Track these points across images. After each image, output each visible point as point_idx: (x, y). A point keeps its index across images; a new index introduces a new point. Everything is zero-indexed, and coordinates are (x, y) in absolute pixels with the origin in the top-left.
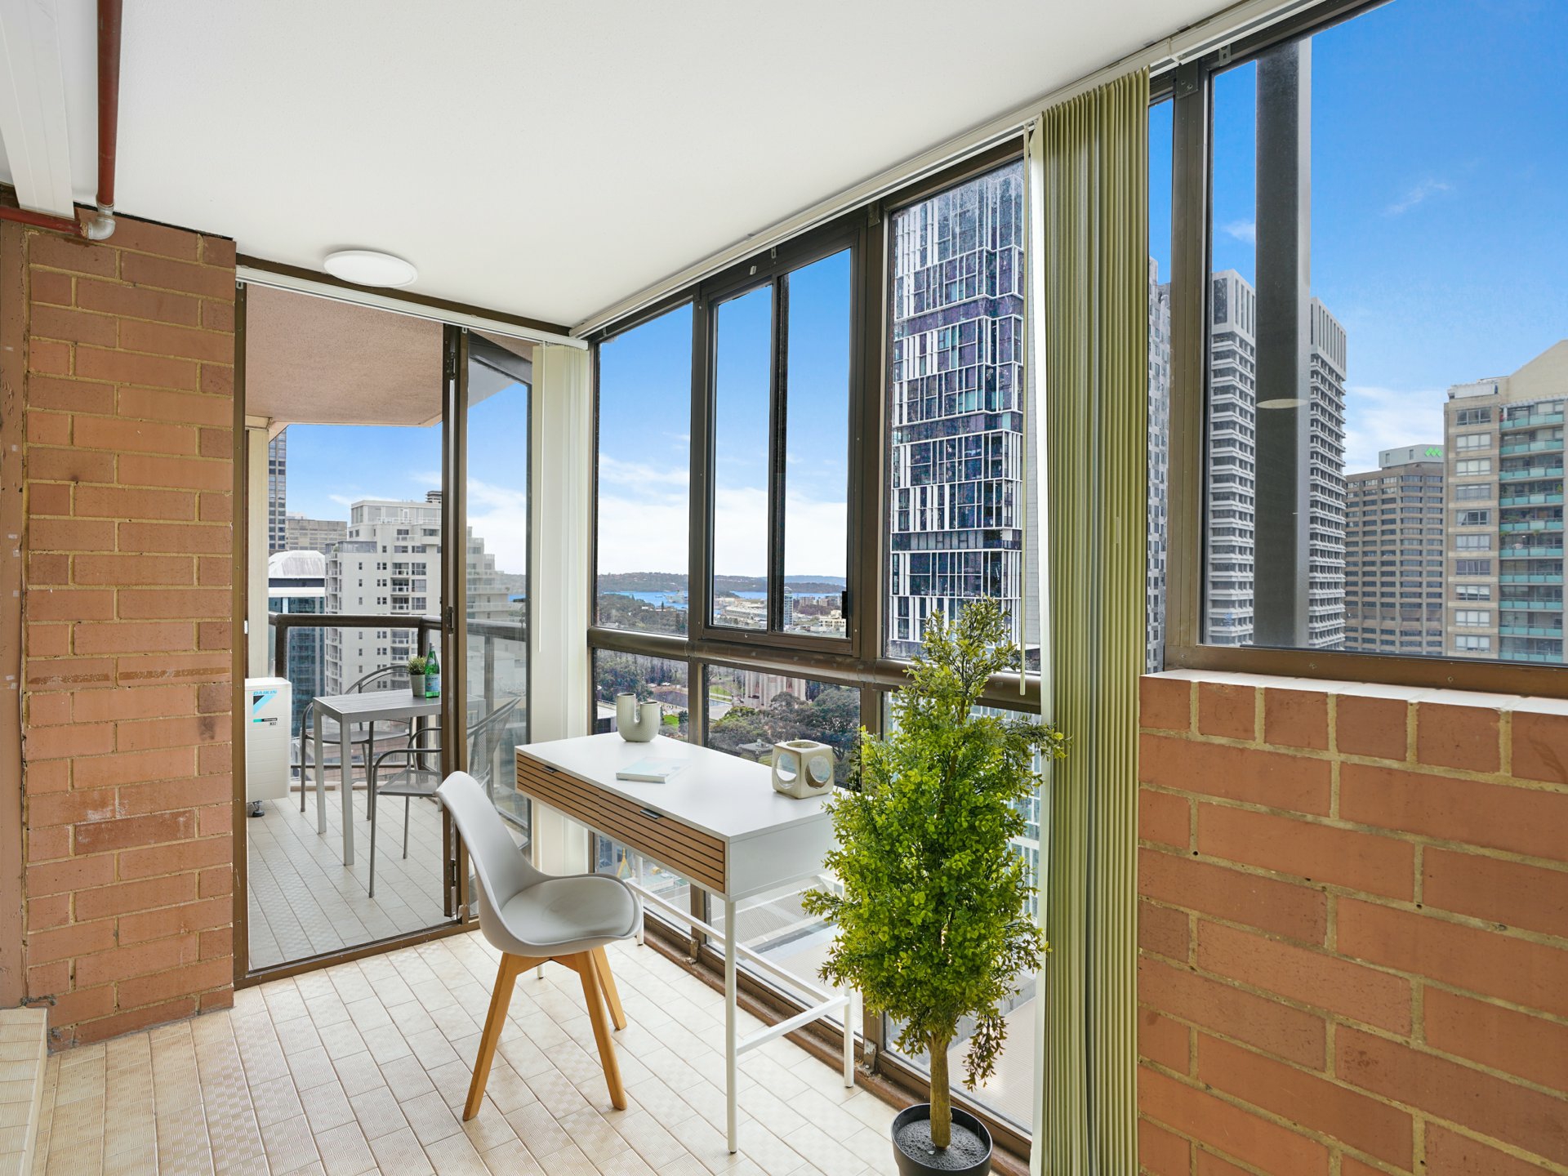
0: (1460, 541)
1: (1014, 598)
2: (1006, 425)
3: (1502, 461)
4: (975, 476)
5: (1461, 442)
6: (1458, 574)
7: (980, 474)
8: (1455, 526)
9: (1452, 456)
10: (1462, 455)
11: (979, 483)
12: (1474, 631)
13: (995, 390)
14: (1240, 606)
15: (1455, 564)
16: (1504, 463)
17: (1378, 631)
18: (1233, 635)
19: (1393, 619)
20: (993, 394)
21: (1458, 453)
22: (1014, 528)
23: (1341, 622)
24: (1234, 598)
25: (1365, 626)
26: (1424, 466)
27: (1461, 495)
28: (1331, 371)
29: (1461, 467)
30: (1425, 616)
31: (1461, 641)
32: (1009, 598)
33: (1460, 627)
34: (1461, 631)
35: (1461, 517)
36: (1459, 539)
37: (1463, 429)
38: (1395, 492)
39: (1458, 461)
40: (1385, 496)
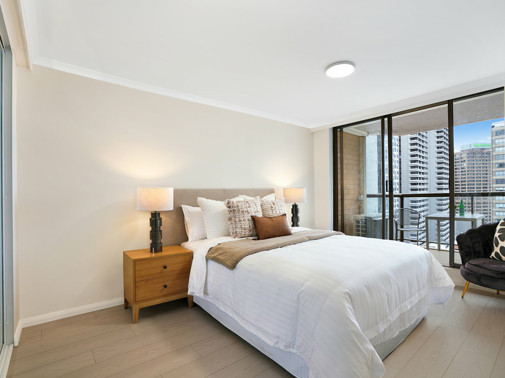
0: (497, 173)
5: (497, 141)
6: (496, 184)
8: (495, 168)
9: (494, 146)
10: (497, 146)
12: (502, 202)
15: (495, 181)
26: (474, 150)
27: (497, 158)
29: (497, 149)
31: (497, 205)
33: (497, 201)
34: (497, 202)
35: (497, 165)
36: (496, 172)
37: (497, 137)
38: (465, 159)
39: (496, 147)
40: (462, 160)
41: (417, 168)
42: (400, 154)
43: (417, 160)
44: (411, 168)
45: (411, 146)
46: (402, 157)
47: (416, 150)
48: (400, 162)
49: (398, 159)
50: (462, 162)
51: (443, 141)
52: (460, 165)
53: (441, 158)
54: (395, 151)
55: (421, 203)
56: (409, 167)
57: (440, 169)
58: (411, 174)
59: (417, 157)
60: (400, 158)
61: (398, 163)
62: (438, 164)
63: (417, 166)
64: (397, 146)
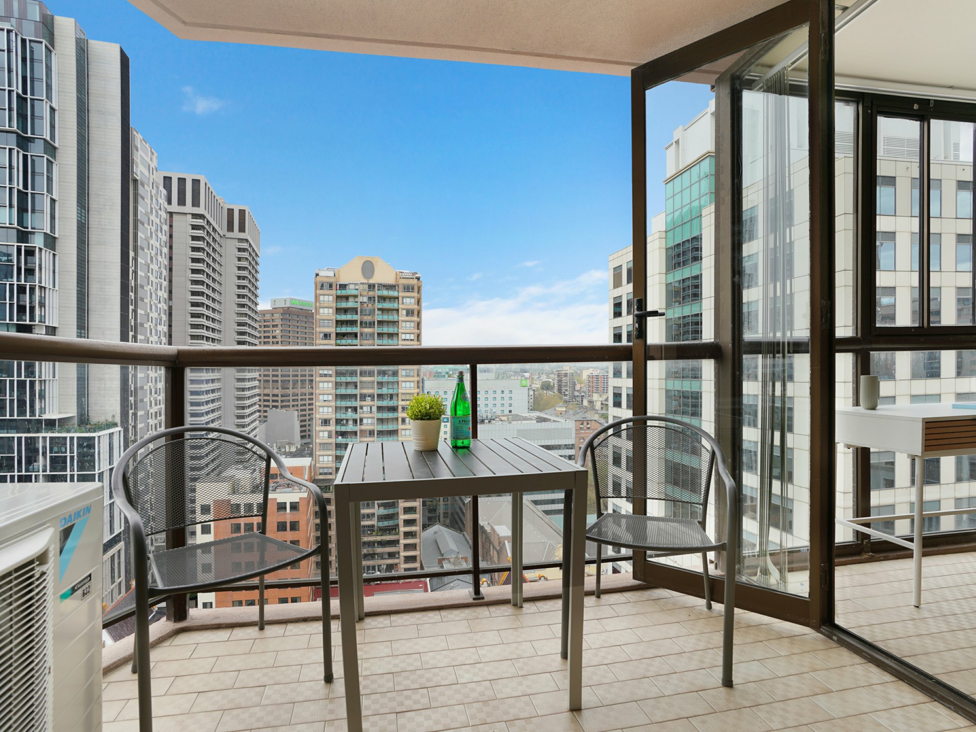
1: (47, 378)
2: (38, 242)
3: (337, 309)
4: (6, 278)
5: (322, 298)
7: (12, 277)
8: (319, 340)
9: (317, 305)
10: (322, 305)
11: (11, 285)
13: (27, 211)
14: (206, 383)
16: (338, 311)
17: (271, 395)
18: (203, 401)
19: (278, 388)
20: (25, 214)
21: (320, 303)
22: (47, 324)
23: (257, 391)
24: (203, 378)
25: (265, 393)
26: (290, 309)
27: (321, 324)
28: (254, 250)
29: (321, 310)
30: (291, 387)
31: (321, 397)
32: (43, 378)
34: (321, 392)
35: (322, 335)
37: (321, 292)
38: (278, 322)
39: (320, 308)
40: (274, 323)
41: (203, 329)
42: (170, 298)
43: (203, 315)
44: (191, 328)
45: (192, 284)
46: (174, 303)
47: (201, 294)
48: (170, 314)
49: (166, 308)
50: (273, 326)
51: (247, 286)
52: (271, 332)
53: (244, 315)
54: (161, 290)
55: (209, 396)
56: (187, 324)
57: (241, 335)
58: (191, 339)
59: (203, 307)
60: (170, 305)
61: (165, 314)
62: (238, 325)
63: (203, 325)
64: (165, 280)
